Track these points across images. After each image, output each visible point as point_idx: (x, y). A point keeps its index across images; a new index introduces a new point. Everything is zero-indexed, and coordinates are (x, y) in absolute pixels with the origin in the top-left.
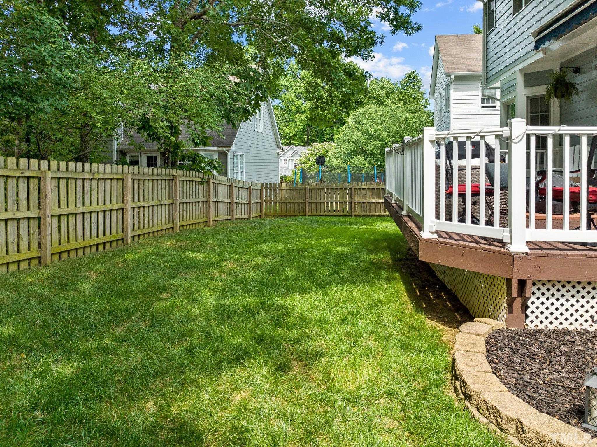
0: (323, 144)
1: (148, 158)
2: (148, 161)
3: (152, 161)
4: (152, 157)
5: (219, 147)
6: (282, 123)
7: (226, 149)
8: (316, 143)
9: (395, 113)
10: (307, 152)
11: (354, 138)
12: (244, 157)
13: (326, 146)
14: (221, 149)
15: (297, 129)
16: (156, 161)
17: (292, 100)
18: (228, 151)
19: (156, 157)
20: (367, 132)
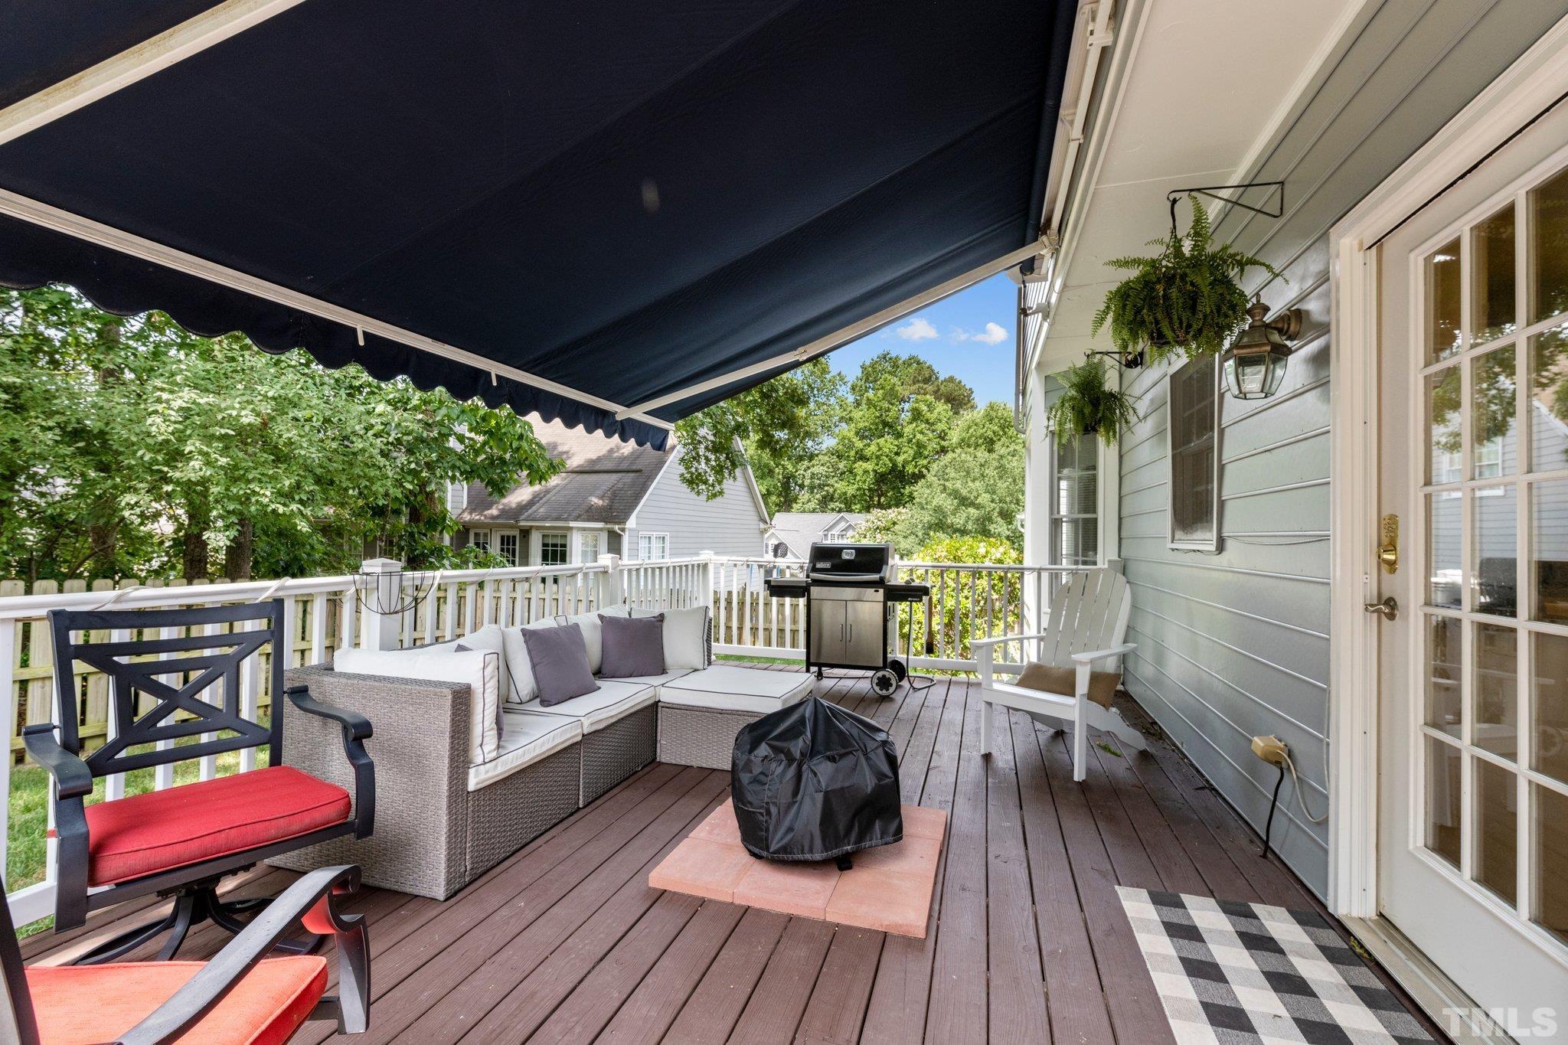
0: (890, 511)
1: (502, 537)
2: (502, 543)
3: (508, 544)
4: (508, 537)
5: (606, 522)
6: (833, 477)
7: (616, 528)
8: (879, 510)
9: (1005, 461)
10: (864, 523)
11: (934, 503)
12: (667, 539)
13: (893, 515)
14: (609, 526)
15: (856, 486)
16: (514, 544)
17: (849, 440)
18: (623, 530)
19: (514, 537)
20: (955, 494)
